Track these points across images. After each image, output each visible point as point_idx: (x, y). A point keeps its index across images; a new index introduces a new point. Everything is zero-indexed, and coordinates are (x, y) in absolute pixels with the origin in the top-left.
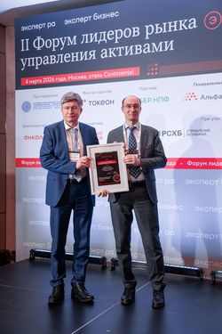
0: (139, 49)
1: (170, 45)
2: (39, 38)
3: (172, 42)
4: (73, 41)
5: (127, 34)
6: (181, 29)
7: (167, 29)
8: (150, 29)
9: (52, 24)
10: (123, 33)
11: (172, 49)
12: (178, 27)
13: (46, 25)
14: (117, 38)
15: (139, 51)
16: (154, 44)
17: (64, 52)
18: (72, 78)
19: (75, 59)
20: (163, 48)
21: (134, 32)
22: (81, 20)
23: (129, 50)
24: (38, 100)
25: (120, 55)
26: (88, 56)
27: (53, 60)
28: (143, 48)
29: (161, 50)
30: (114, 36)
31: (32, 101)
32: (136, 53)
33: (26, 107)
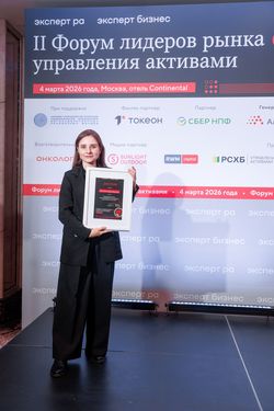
0: (194, 63)
1: (232, 62)
2: (60, 37)
3: (235, 58)
4: (108, 45)
5: (181, 43)
6: (246, 45)
7: (230, 43)
8: (209, 42)
9: (81, 22)
10: (175, 42)
11: (235, 66)
12: (243, 43)
13: (71, 22)
14: (167, 47)
15: (195, 65)
16: (213, 59)
17: (96, 57)
18: (105, 88)
19: (111, 66)
20: (225, 64)
21: (189, 42)
22: (121, 21)
23: (182, 63)
24: (57, 113)
25: (171, 67)
26: (129, 65)
27: (80, 65)
28: (200, 62)
29: (222, 66)
30: (164, 44)
31: (49, 114)
32: (192, 67)
33: (40, 120)
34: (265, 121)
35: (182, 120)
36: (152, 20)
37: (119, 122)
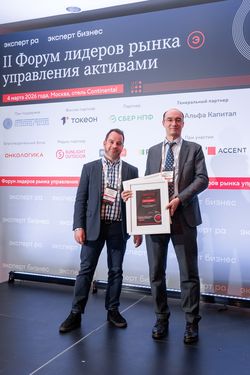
0: (122, 67)
1: (153, 64)
2: (22, 55)
3: (155, 60)
4: (56, 58)
5: (111, 51)
6: (165, 47)
7: (151, 47)
8: (134, 47)
9: (36, 41)
10: (107, 51)
11: (155, 67)
12: (162, 46)
13: (29, 42)
14: (101, 55)
15: (122, 69)
16: (138, 62)
17: (47, 69)
18: (55, 94)
19: (58, 75)
20: (147, 66)
21: (118, 49)
22: (65, 37)
23: (112, 68)
24: (19, 117)
25: (104, 72)
26: (72, 73)
27: (35, 76)
28: (126, 66)
29: (145, 68)
30: (98, 53)
31: (14, 118)
32: (120, 70)
33: (8, 124)
35: (113, 118)
36: (89, 33)
37: (64, 122)
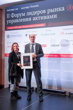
1: (55, 16)
2: (13, 14)
3: (56, 15)
4: (24, 15)
5: (42, 12)
6: (59, 11)
7: (55, 11)
8: (49, 11)
9: (17, 9)
10: (40, 12)
13: (15, 9)
14: (38, 14)
15: (45, 18)
16: (50, 16)
17: (21, 18)
18: (23, 27)
19: (24, 21)
21: (44, 12)
22: (27, 8)
23: (42, 18)
24: (12, 34)
25: (39, 19)
26: (29, 20)
27: (17, 21)
29: (53, 18)
30: (37, 13)
31: (10, 35)
33: (8, 36)
34: (65, 33)
35: (42, 34)
37: (26, 36)
